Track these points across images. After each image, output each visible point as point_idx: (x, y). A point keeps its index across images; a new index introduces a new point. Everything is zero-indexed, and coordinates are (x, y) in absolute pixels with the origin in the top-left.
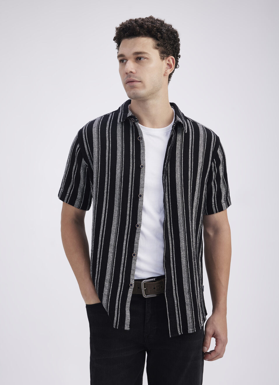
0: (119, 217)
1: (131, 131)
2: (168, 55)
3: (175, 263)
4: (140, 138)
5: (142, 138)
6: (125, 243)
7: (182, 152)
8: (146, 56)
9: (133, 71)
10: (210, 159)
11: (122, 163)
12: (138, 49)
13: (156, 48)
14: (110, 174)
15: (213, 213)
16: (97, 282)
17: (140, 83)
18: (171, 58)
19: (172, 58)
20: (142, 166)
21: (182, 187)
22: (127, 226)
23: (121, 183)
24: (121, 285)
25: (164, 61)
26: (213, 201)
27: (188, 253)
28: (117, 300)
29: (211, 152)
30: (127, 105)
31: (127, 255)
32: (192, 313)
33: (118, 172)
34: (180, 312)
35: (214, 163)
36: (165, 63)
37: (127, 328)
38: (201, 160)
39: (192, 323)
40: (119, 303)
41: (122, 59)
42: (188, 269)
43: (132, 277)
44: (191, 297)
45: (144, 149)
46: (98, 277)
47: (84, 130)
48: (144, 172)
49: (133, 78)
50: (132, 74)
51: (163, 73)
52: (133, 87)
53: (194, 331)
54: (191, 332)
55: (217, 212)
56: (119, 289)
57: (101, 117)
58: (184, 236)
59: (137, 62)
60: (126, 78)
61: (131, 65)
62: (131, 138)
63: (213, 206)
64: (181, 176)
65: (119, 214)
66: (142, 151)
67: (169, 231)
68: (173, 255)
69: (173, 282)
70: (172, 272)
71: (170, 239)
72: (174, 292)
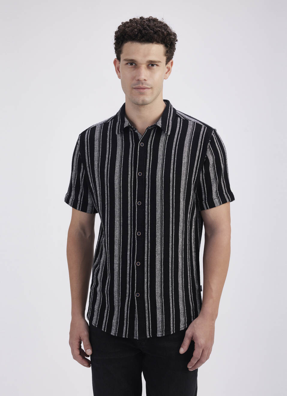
0: (121, 227)
3: (149, 267)
6: (128, 253)
7: (165, 154)
10: (197, 158)
11: (121, 172)
14: (108, 185)
17: (150, 89)
21: (162, 189)
22: (129, 236)
23: (120, 193)
24: (129, 295)
27: (163, 257)
31: (131, 264)
32: (163, 317)
33: (117, 182)
34: (150, 316)
38: (185, 160)
39: (162, 326)
42: (162, 273)
44: (162, 301)
49: (145, 86)
53: (163, 335)
54: (160, 336)
58: (160, 240)
62: (131, 147)
63: (204, 202)
64: (162, 178)
65: (121, 225)
67: (146, 234)
68: (148, 259)
69: (146, 285)
70: (146, 275)
71: (146, 242)
72: (146, 296)
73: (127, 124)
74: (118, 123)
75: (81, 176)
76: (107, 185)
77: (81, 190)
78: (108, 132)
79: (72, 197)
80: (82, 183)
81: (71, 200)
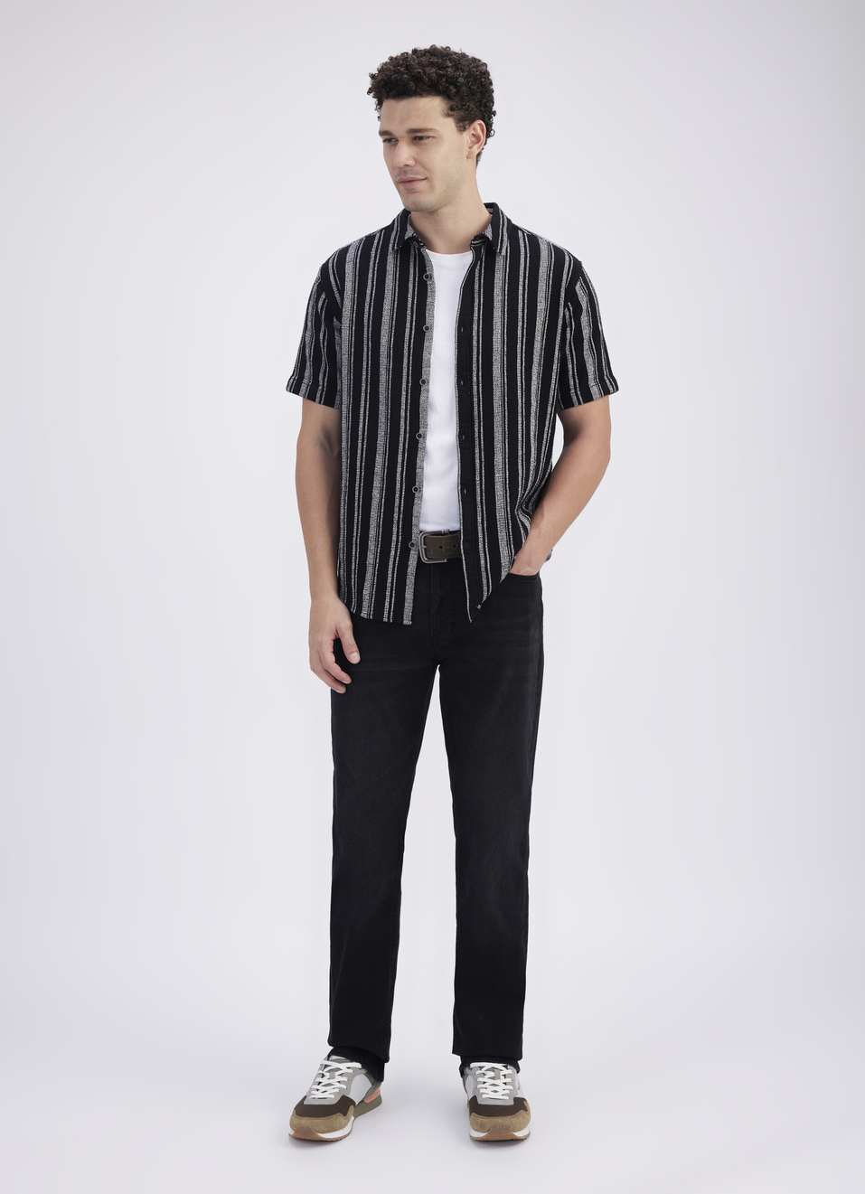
0: (387, 423)
1: (412, 265)
2: (472, 121)
3: (484, 494)
4: (427, 277)
5: (431, 277)
6: (399, 470)
7: (506, 292)
8: (430, 134)
9: (411, 162)
10: (562, 302)
11: (392, 323)
12: (416, 123)
13: (448, 115)
15: (573, 405)
16: (356, 541)
17: (424, 182)
18: (478, 125)
19: (480, 124)
20: (427, 328)
21: (504, 355)
22: (401, 439)
23: (390, 361)
24: (397, 545)
25: (465, 134)
26: (572, 383)
27: (507, 475)
28: (390, 572)
29: (563, 290)
30: (405, 217)
31: (404, 490)
33: (384, 340)
35: (569, 310)
36: (466, 137)
37: (407, 621)
38: (542, 305)
40: (393, 577)
41: (389, 138)
42: (507, 503)
43: (415, 530)
45: (433, 297)
46: (357, 533)
47: (330, 262)
48: (432, 339)
49: (410, 176)
50: (408, 168)
51: (466, 154)
52: (411, 191)
55: (580, 404)
56: (393, 553)
57: (361, 240)
58: (502, 445)
59: (414, 144)
60: (399, 175)
61: (405, 153)
62: (411, 279)
63: (573, 391)
64: (504, 335)
65: (387, 417)
66: (429, 300)
67: (477, 435)
68: (481, 480)
69: (480, 528)
70: (479, 509)
71: (477, 451)
72: (481, 545)
73: (409, 233)
74: (394, 232)
75: (321, 338)
76: (368, 345)
77: (323, 365)
78: (374, 250)
79: (305, 381)
80: (324, 352)
81: (303, 387)
